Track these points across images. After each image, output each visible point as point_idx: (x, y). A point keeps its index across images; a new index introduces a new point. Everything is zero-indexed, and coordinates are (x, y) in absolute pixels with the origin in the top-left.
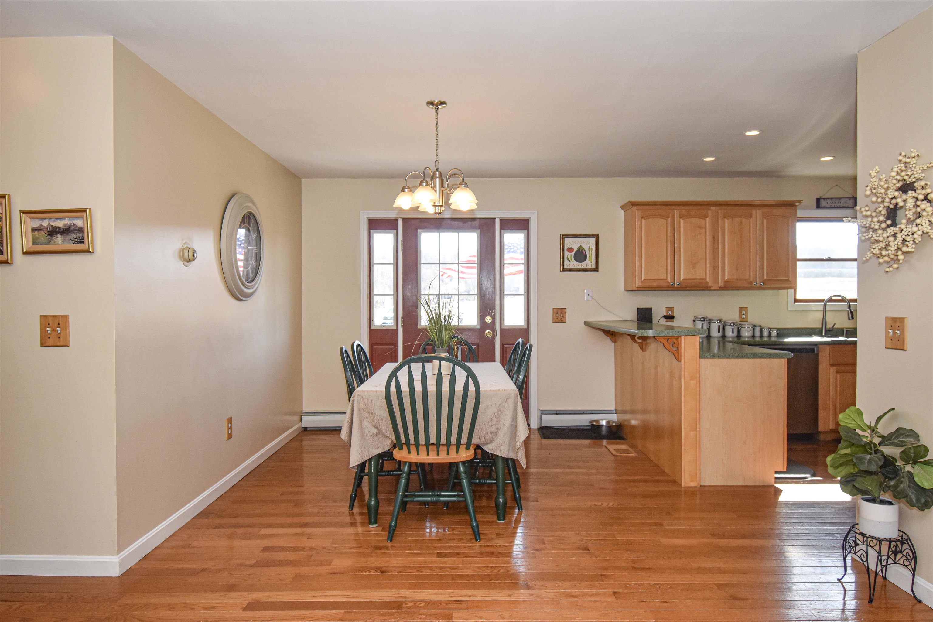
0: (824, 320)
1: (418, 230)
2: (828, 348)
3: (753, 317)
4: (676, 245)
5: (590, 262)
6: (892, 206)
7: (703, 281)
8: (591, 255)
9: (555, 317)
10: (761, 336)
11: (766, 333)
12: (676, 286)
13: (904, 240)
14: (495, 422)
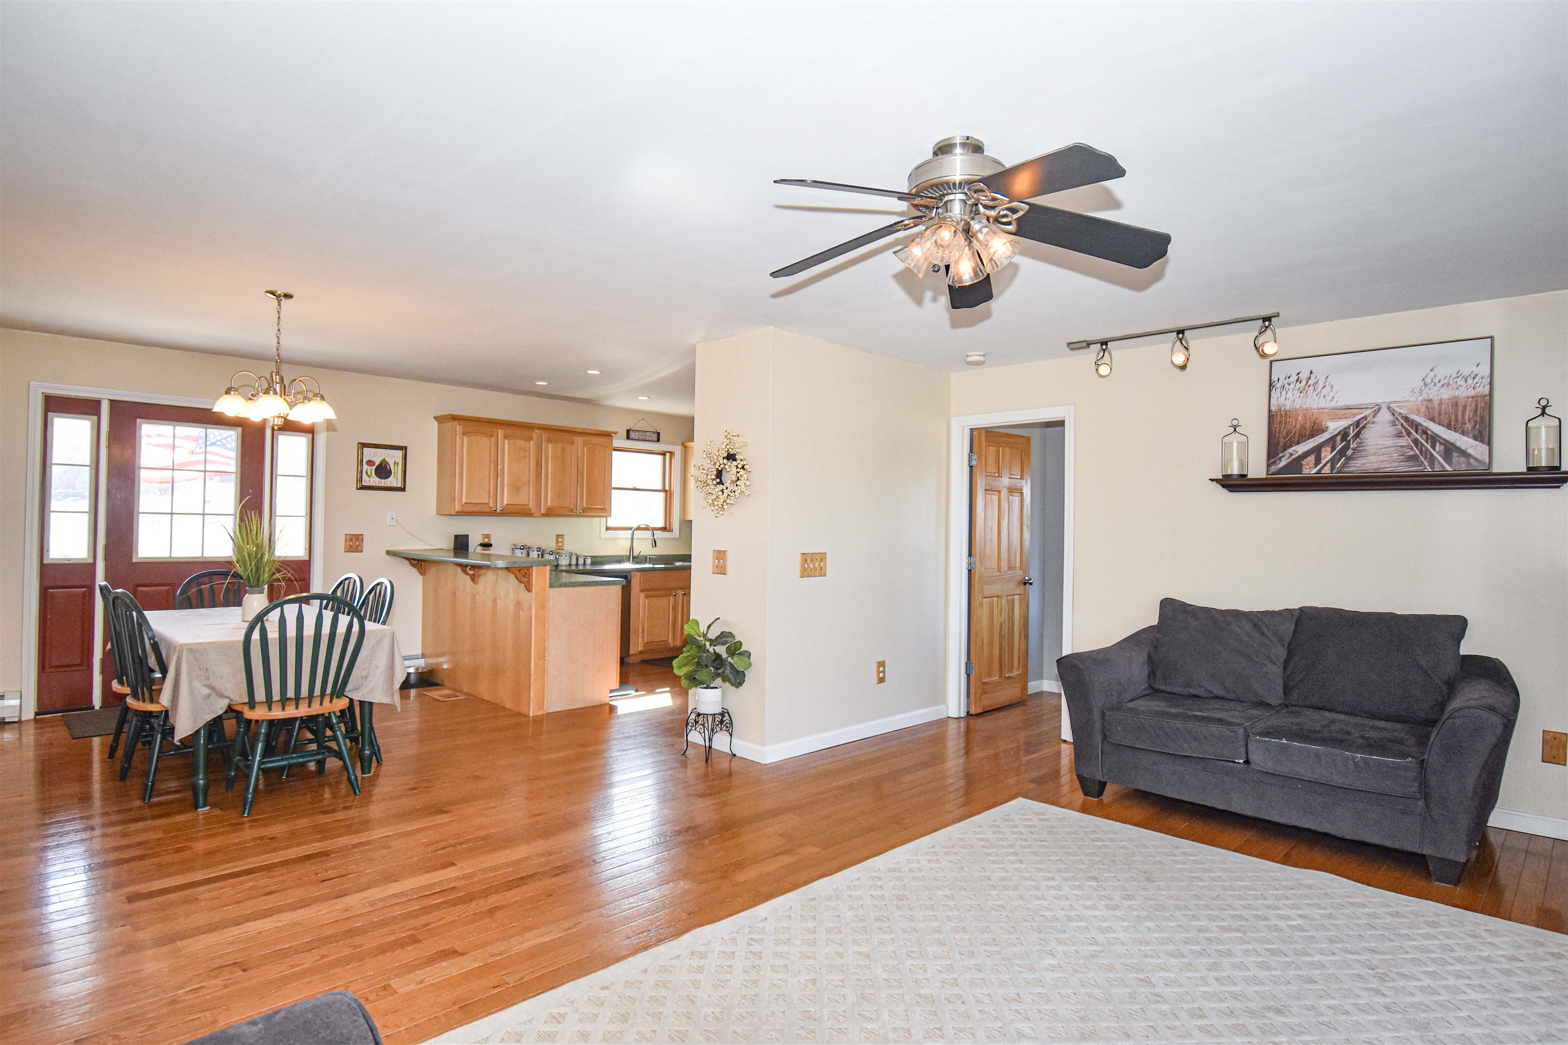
0: (632, 549)
1: (138, 420)
2: (638, 574)
3: (569, 546)
4: (499, 467)
5: (395, 479)
6: (720, 469)
7: (527, 507)
8: (397, 472)
9: (349, 546)
10: (577, 564)
11: (581, 561)
12: (498, 511)
13: (728, 495)
14: (367, 665)
